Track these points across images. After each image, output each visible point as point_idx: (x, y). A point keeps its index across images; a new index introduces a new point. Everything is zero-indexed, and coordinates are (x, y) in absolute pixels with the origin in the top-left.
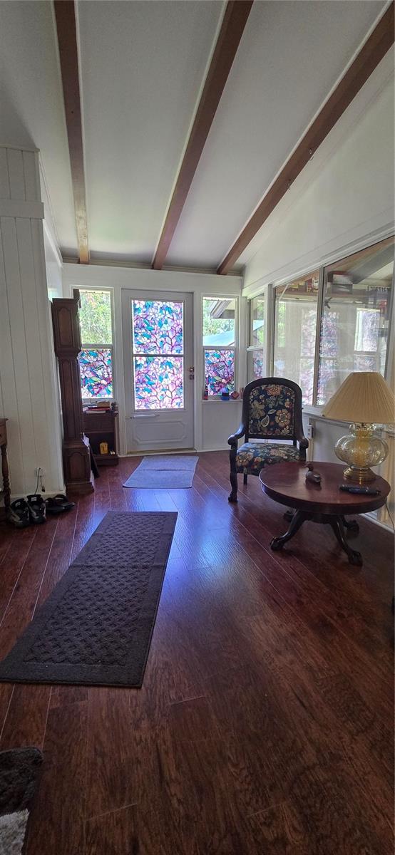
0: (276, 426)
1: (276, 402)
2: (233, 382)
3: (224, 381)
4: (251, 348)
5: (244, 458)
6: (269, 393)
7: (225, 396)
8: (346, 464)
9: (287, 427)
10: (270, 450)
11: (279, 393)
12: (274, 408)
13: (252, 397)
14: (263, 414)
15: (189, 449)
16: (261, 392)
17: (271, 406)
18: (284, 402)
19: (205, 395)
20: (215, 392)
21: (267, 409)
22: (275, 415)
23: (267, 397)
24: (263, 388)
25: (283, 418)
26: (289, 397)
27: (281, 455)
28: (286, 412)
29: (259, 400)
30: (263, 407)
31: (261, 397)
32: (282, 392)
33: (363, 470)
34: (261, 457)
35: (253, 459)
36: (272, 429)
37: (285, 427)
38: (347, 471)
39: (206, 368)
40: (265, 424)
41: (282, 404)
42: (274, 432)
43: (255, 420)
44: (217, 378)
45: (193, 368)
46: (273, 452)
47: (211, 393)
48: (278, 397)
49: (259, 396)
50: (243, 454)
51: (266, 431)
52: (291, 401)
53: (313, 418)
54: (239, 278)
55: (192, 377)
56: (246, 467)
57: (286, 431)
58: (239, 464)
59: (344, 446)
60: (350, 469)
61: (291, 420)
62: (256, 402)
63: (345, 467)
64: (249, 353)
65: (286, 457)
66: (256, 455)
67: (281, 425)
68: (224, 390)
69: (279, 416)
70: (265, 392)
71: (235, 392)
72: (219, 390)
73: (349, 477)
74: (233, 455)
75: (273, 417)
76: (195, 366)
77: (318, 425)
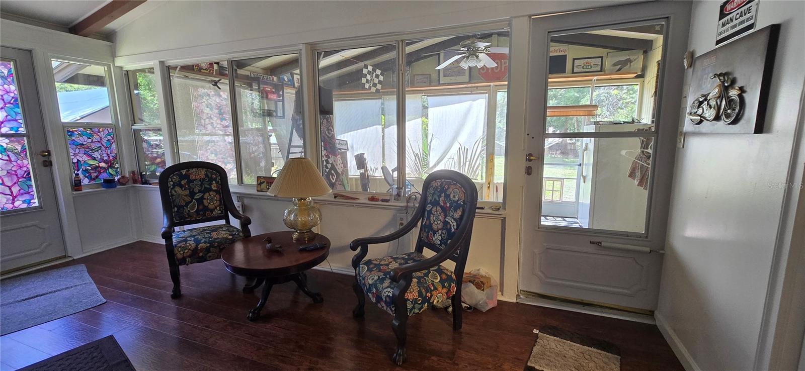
0: (206, 208)
1: (201, 185)
2: (117, 166)
3: (103, 165)
4: (137, 126)
5: (184, 249)
6: (192, 177)
7: (109, 183)
8: (293, 230)
9: (218, 208)
10: (210, 233)
11: (203, 176)
12: (200, 191)
13: (172, 183)
14: (188, 199)
15: (60, 258)
16: (182, 177)
17: (196, 190)
18: (210, 184)
19: (77, 185)
20: (91, 179)
21: (192, 194)
22: (202, 198)
23: (190, 181)
24: (184, 173)
25: (212, 201)
26: (215, 179)
27: (225, 236)
28: (214, 193)
29: (181, 186)
30: (187, 192)
31: (182, 182)
32: (206, 175)
33: (306, 232)
34: (205, 242)
35: (196, 247)
36: (201, 213)
37: (216, 208)
38: (295, 235)
39: (71, 150)
40: (193, 208)
41: (208, 187)
42: (204, 215)
43: (180, 207)
44: (92, 162)
45: (49, 152)
46: (214, 235)
47: (86, 181)
48: (203, 180)
49: (180, 182)
50: (182, 244)
51: (195, 216)
52: (217, 183)
53: (241, 195)
54: (108, 43)
55: (48, 164)
56: (189, 256)
57: (217, 212)
58: (179, 256)
59: (292, 217)
60: (296, 233)
61: (220, 201)
62: (177, 189)
63: (293, 233)
64: (136, 133)
65: (231, 237)
66: (197, 242)
67: (211, 207)
68: (105, 176)
69: (208, 199)
70: (187, 176)
71: (123, 177)
72: (97, 177)
73: (298, 240)
74: (170, 248)
75: (200, 201)
76: (52, 147)
77: (246, 201)
